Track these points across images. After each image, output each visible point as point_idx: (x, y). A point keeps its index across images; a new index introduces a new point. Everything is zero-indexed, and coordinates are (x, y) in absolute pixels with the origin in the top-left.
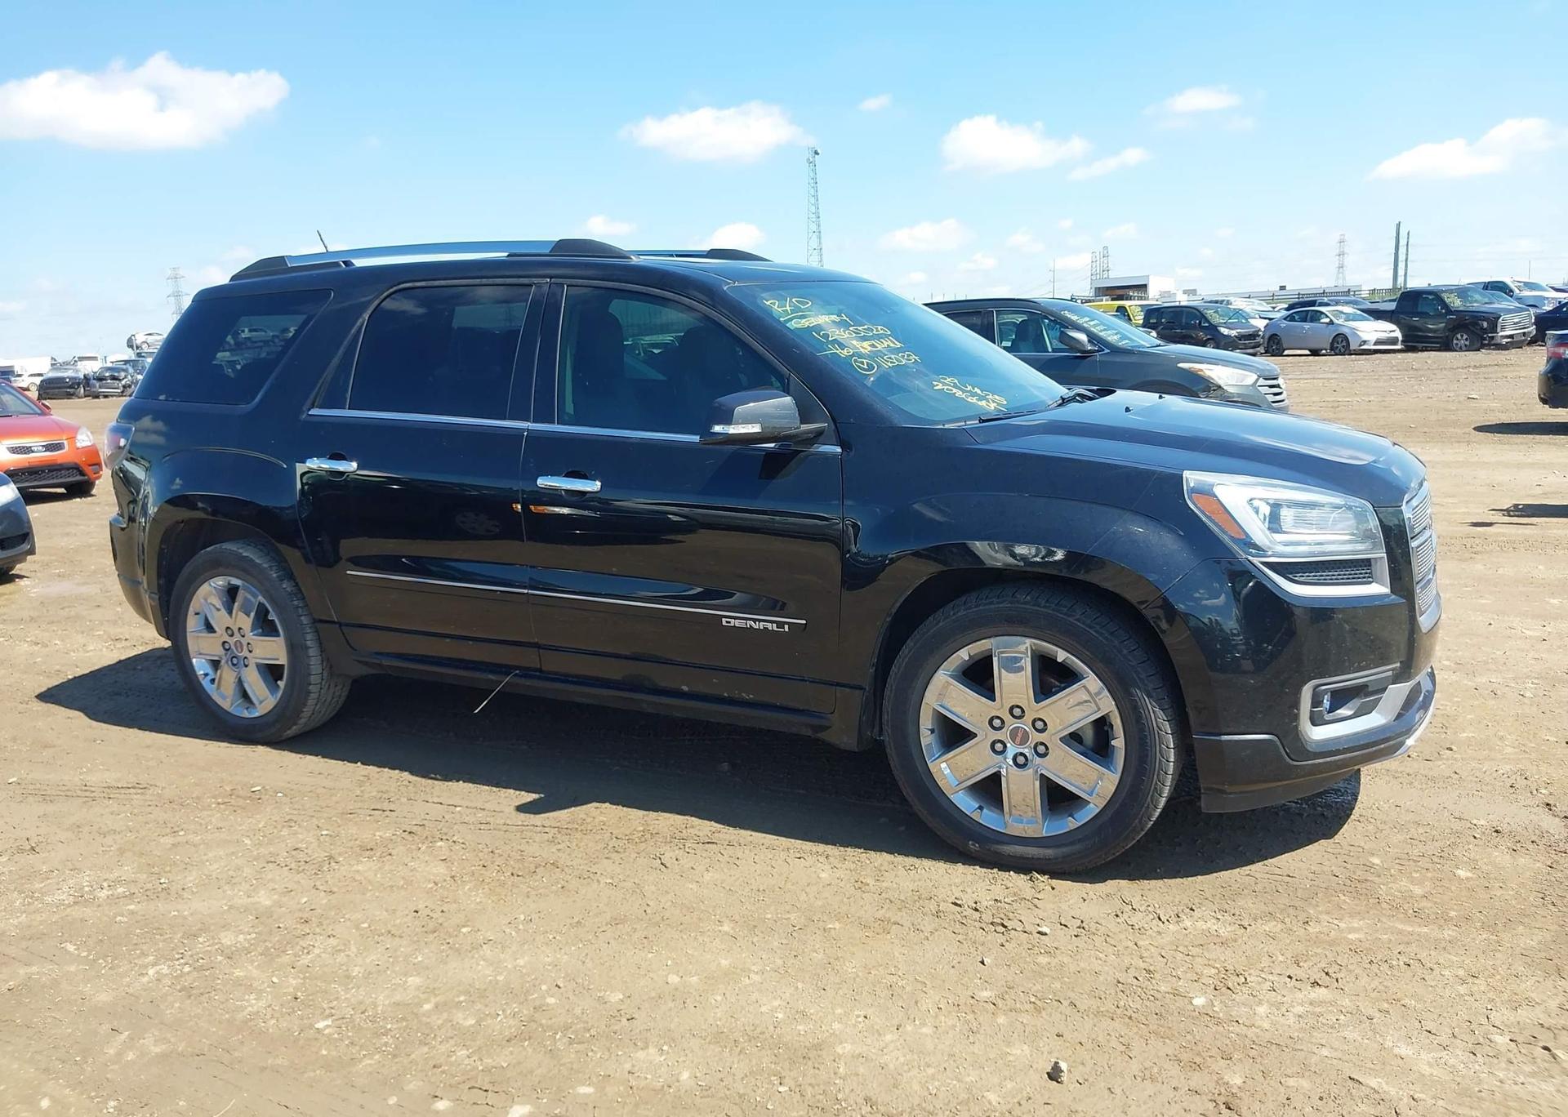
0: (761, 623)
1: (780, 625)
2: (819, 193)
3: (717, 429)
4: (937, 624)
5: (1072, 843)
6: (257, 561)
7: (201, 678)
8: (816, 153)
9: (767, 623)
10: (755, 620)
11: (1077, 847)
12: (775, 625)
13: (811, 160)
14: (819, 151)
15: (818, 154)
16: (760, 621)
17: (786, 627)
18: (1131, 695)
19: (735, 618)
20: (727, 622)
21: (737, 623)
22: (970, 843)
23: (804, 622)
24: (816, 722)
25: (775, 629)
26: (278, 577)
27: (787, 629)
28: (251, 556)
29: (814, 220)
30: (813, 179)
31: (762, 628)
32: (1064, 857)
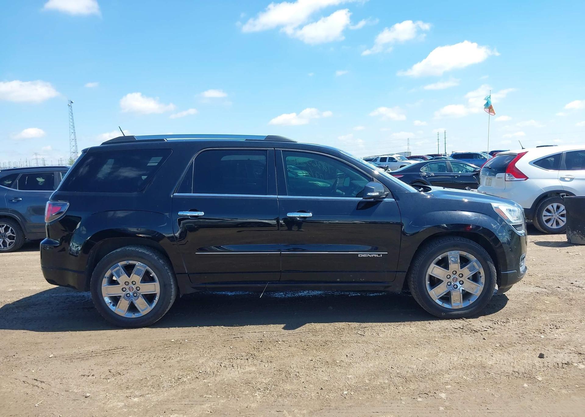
0: (372, 255)
1: (379, 255)
2: (74, 118)
3: (369, 194)
4: (432, 249)
5: (472, 307)
6: (147, 253)
7: (108, 305)
8: (72, 102)
9: (375, 254)
10: (370, 254)
11: (474, 308)
12: (377, 255)
13: (70, 105)
14: (73, 102)
15: (73, 103)
16: (372, 254)
17: (381, 255)
18: (487, 263)
19: (363, 254)
20: (360, 256)
21: (364, 256)
22: (442, 313)
23: (387, 253)
24: (386, 285)
25: (377, 256)
26: (157, 258)
27: (381, 256)
28: (143, 251)
29: (72, 128)
30: (71, 112)
31: (372, 256)
32: (470, 312)
